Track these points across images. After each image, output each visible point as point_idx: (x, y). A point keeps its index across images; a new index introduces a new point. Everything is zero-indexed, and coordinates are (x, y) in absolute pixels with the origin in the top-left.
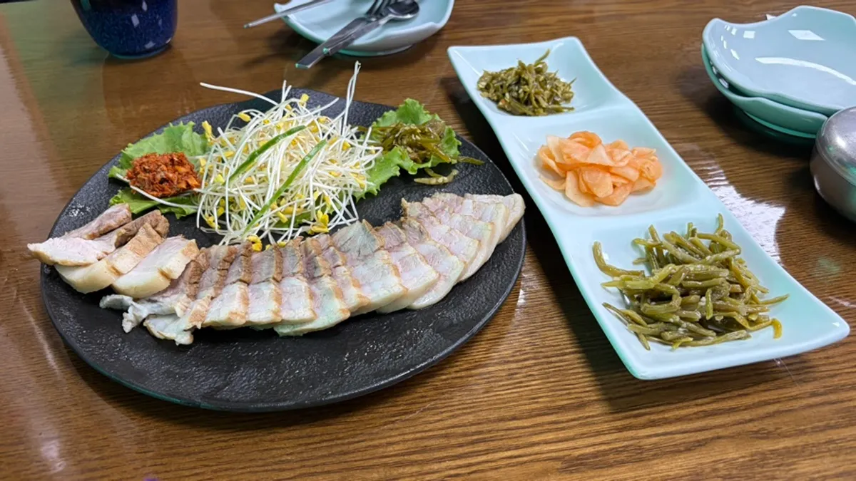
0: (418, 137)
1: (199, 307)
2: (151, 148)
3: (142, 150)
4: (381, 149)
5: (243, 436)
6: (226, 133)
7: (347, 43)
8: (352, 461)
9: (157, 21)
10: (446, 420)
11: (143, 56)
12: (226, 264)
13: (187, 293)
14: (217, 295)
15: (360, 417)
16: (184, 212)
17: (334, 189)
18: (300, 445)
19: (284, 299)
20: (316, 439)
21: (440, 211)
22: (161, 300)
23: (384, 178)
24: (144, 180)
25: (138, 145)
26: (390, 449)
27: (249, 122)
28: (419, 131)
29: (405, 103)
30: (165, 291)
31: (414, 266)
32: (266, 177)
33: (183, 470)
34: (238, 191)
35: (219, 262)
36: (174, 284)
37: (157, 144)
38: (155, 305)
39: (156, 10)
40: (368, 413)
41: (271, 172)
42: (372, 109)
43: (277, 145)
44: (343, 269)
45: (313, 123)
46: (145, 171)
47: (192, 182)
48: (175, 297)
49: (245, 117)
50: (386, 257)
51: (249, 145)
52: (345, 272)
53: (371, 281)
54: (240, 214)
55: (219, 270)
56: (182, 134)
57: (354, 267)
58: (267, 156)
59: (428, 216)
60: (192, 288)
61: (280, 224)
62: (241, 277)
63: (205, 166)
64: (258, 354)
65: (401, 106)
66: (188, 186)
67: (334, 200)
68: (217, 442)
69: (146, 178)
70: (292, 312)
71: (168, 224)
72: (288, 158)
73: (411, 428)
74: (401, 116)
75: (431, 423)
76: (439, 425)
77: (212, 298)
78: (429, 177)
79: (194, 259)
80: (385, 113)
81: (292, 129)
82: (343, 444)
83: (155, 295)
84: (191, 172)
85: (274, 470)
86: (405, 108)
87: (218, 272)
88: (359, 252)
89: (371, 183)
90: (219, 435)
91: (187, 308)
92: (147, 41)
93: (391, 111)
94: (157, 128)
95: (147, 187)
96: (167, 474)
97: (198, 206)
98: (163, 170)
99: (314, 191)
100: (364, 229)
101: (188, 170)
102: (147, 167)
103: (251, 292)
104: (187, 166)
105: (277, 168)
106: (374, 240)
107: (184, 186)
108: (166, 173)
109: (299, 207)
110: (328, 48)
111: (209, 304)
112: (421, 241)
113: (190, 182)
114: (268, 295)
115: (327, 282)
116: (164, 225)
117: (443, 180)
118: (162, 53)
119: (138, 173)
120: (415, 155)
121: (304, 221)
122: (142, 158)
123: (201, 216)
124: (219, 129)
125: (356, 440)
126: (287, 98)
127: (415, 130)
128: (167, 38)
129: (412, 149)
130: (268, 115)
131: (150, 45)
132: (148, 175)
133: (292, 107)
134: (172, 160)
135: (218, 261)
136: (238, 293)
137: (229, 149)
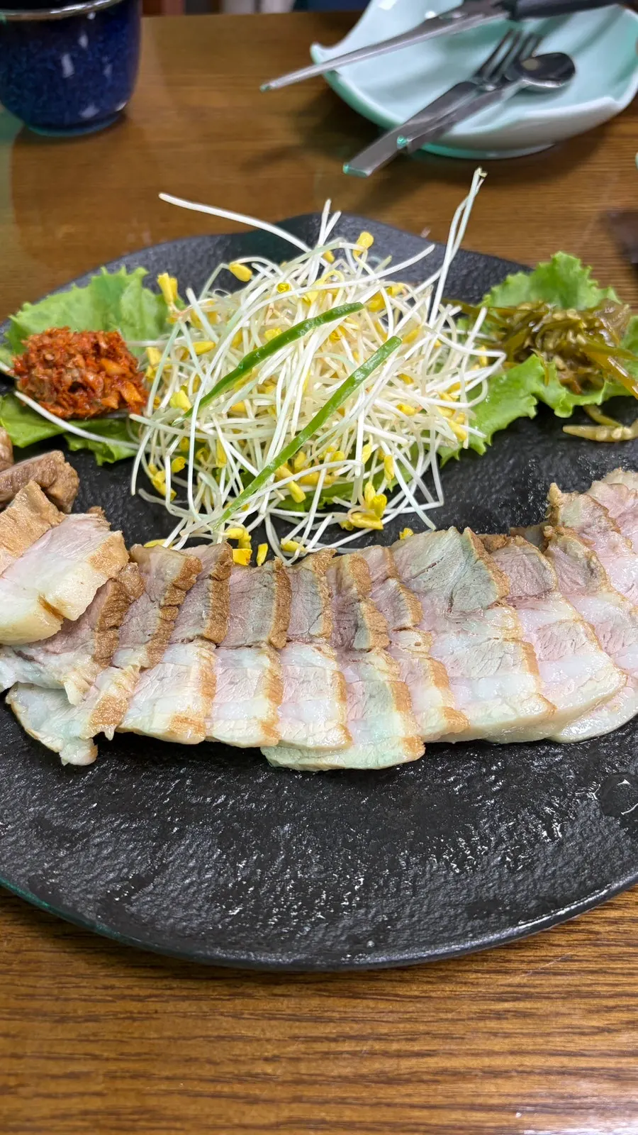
0: (581, 339)
1: (113, 691)
2: (64, 314)
3: (46, 318)
4: (501, 355)
5: (177, 992)
6: (203, 300)
7: (441, 131)
8: (403, 1105)
9: (102, 66)
10: (618, 1031)
11: (77, 133)
12: (179, 593)
13: (94, 652)
14: (153, 663)
15: (426, 987)
16: (110, 454)
17: (403, 441)
18: (295, 1038)
19: (288, 692)
20: (330, 1030)
21: (630, 517)
22: (41, 657)
23: (502, 419)
24: (42, 381)
25: (41, 307)
26: (490, 1087)
27: (250, 281)
28: (584, 325)
29: (554, 261)
30: (51, 639)
31: (570, 649)
32: (273, 407)
33: (48, 1058)
34: (214, 428)
35: (165, 590)
36: (69, 628)
37: (77, 306)
38: (28, 666)
39: (101, 46)
40: (443, 980)
41: (283, 396)
42: (481, 265)
43: (301, 340)
44: (413, 637)
45: (377, 296)
46: (46, 363)
47: (131, 395)
48: (67, 656)
49: (241, 270)
50: (510, 623)
51: (245, 334)
52: (418, 645)
53: (474, 674)
54: (215, 473)
55: (161, 607)
56: (122, 291)
57: (437, 633)
58: (280, 361)
59: (606, 530)
60: (105, 641)
61: (289, 502)
62: (204, 632)
63: (157, 364)
64: (224, 804)
65: (543, 265)
66: (122, 401)
67: (398, 461)
68: (124, 997)
69: (46, 378)
70: (301, 726)
71: (76, 481)
72: (319, 367)
73: (540, 1040)
74: (540, 286)
75: (583, 1034)
76: (601, 1042)
77: (143, 669)
78: (595, 423)
79: (114, 575)
80: (510, 278)
81: (335, 309)
82: (386, 1054)
83: (30, 645)
84: (131, 375)
85: (234, 1097)
86: (551, 271)
87: (159, 612)
88: (451, 599)
89: (475, 431)
90: (129, 982)
91: (90, 683)
92: (84, 105)
93: (520, 274)
94: (79, 274)
95: (46, 394)
96: (15, 1061)
97: (139, 444)
98: (77, 367)
99: (365, 443)
100: (465, 549)
101: (126, 370)
102: (49, 357)
103: (222, 665)
104: (124, 362)
105: (295, 393)
106: (489, 580)
107: (113, 403)
108: (83, 371)
109: (330, 474)
110: (406, 136)
111: (136, 682)
112: (589, 591)
113: (126, 395)
114: (255, 682)
115: (378, 666)
116: (68, 483)
117: (623, 434)
118: (109, 129)
119: (33, 366)
120: (569, 375)
121: (336, 500)
122: (42, 335)
123: (141, 466)
124: (190, 293)
125: (416, 1047)
126: (330, 238)
127: (577, 323)
128: (118, 101)
129: (565, 362)
130: (287, 272)
131: (89, 112)
132: (49, 371)
133: (336, 258)
134: (96, 346)
135: (161, 585)
136: (195, 670)
137: (207, 338)
